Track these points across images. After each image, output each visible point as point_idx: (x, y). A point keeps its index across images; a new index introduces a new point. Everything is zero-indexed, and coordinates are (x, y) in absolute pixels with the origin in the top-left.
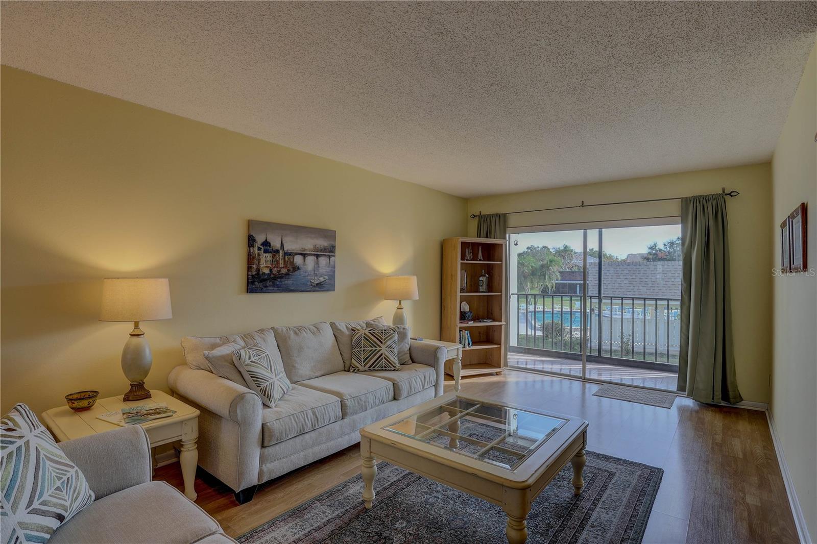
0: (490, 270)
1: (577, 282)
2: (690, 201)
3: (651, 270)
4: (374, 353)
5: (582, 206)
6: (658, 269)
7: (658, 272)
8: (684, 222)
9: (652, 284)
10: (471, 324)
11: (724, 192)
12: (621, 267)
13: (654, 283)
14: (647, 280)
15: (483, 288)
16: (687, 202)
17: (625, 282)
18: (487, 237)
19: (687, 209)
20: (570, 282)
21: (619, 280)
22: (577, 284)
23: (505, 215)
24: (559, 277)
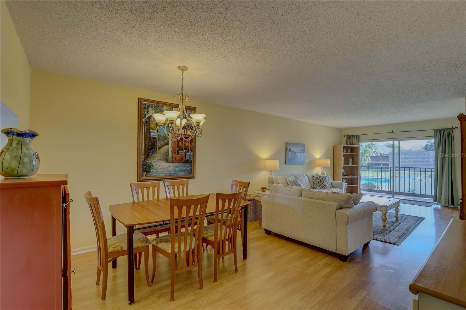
0: (352, 157)
1: (380, 162)
2: (438, 131)
3: (426, 155)
4: (321, 183)
5: (392, 132)
6: (430, 155)
7: (430, 157)
8: (435, 138)
9: (427, 163)
10: (346, 177)
11: (452, 127)
12: (408, 154)
13: (428, 162)
14: (424, 161)
15: (350, 163)
16: (436, 131)
17: (411, 162)
18: (351, 144)
19: (437, 134)
20: (376, 162)
21: (407, 161)
22: (380, 163)
23: (359, 136)
24: (370, 160)
